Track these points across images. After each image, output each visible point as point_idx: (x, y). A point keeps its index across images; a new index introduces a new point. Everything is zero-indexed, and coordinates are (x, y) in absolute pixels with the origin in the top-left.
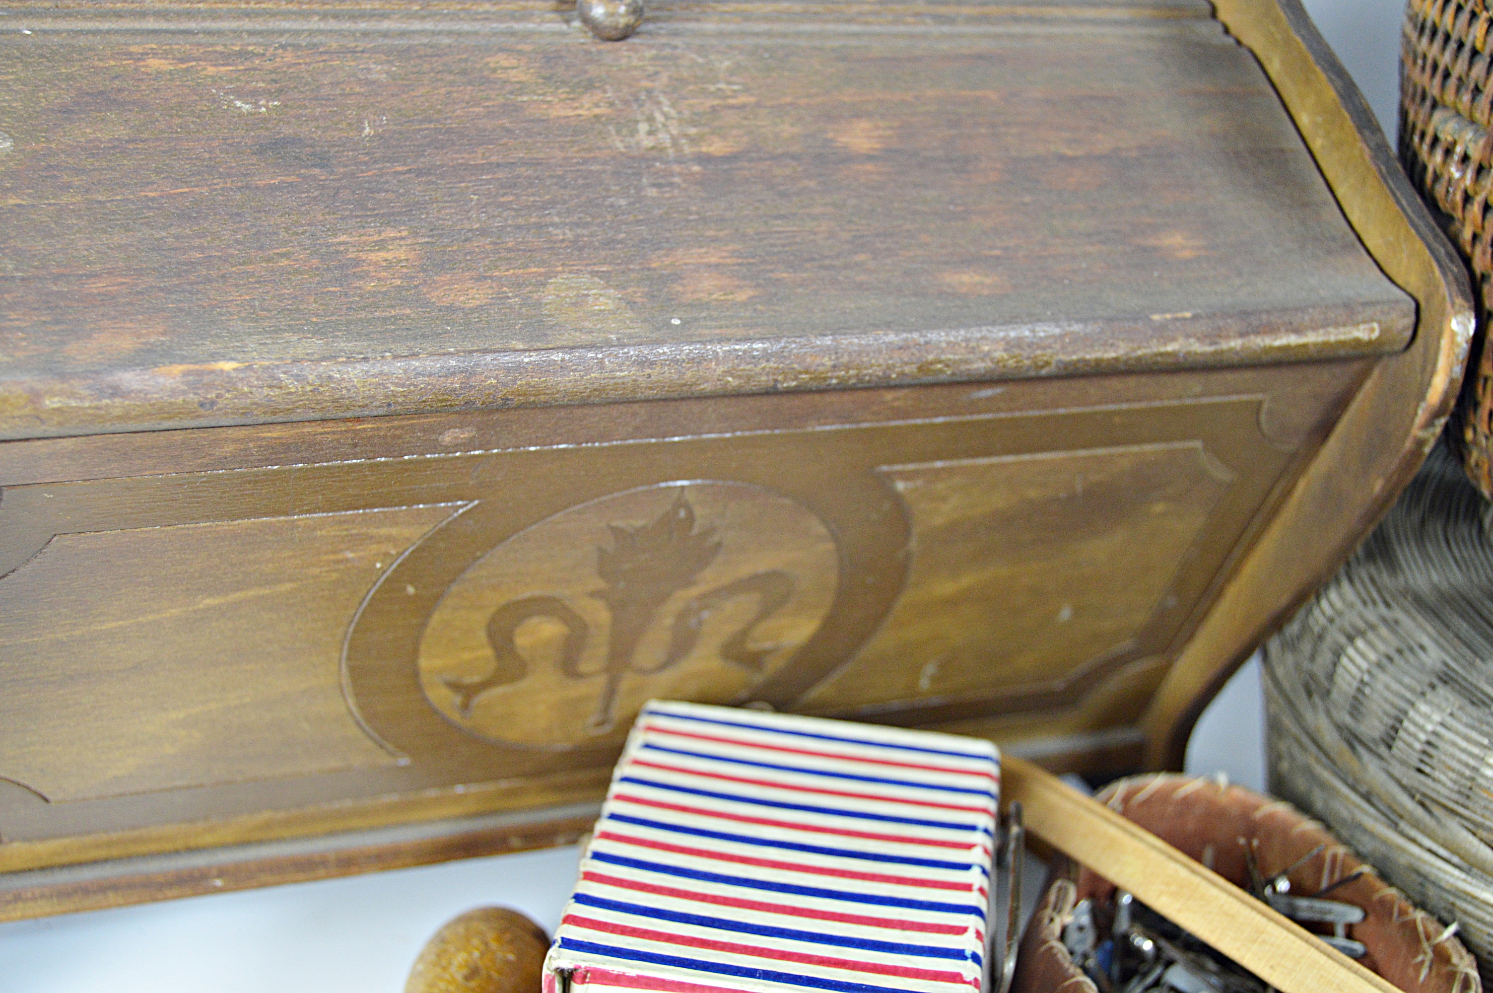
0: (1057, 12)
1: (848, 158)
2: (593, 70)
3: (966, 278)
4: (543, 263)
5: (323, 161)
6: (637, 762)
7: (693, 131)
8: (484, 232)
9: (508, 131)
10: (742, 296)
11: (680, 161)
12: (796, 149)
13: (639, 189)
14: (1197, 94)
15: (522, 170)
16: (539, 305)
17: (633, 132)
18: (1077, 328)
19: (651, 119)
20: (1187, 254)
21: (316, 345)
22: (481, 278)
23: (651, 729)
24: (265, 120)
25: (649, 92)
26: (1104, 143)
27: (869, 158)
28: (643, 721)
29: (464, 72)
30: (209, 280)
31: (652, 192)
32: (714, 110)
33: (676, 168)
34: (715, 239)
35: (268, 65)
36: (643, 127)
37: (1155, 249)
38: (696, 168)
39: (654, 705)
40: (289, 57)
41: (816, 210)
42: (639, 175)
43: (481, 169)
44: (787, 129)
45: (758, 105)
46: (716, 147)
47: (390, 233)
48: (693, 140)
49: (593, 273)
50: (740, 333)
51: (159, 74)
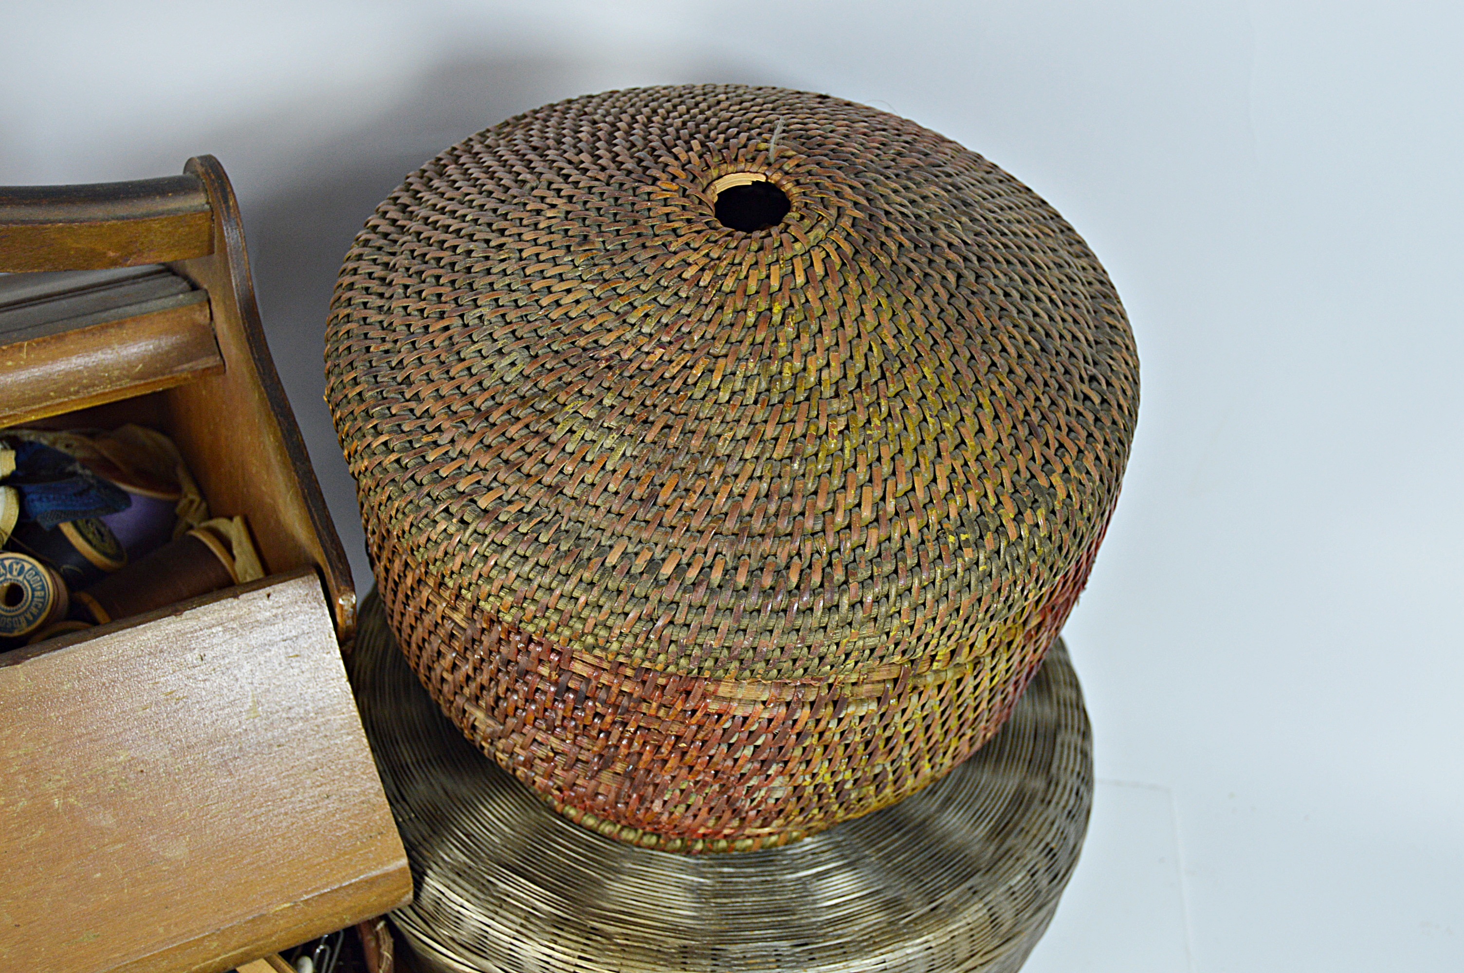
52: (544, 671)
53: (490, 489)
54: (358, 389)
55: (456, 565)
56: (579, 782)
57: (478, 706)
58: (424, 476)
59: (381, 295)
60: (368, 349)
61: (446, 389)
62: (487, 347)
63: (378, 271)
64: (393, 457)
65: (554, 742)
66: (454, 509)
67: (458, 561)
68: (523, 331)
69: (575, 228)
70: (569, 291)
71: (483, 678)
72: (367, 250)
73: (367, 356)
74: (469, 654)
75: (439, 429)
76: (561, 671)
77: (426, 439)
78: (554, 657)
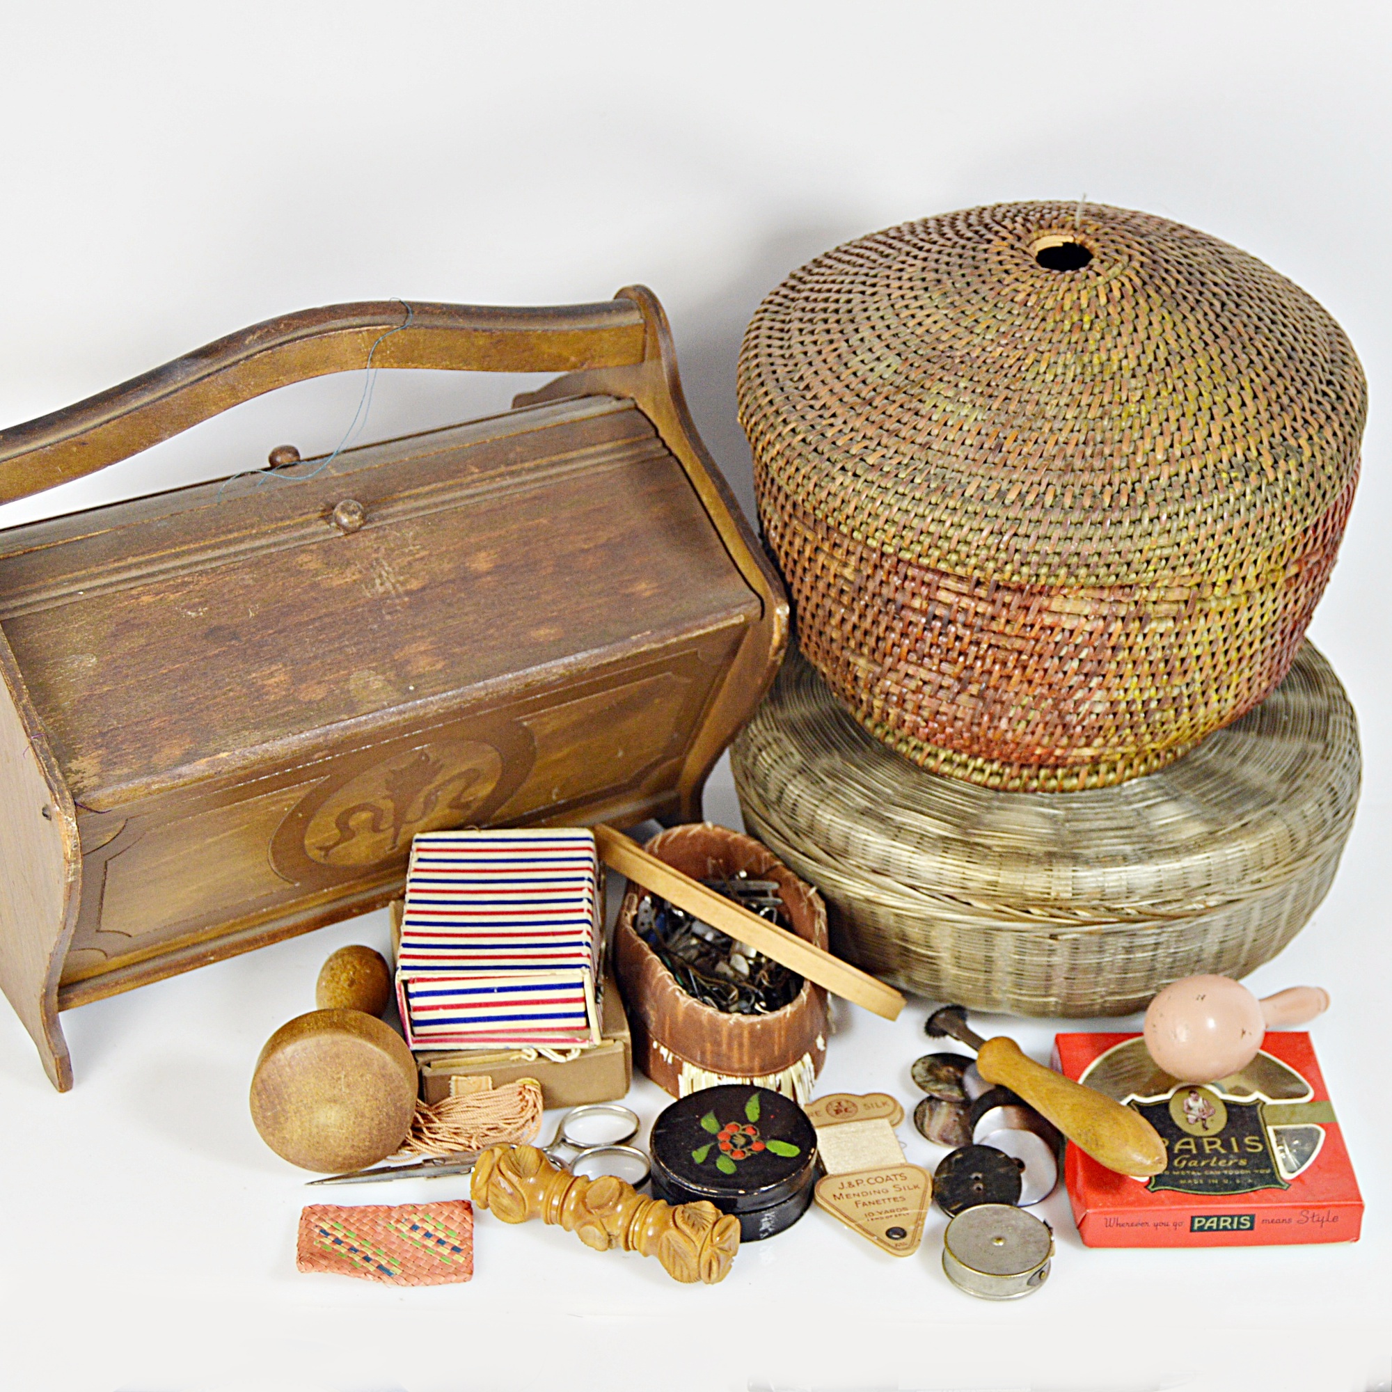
0: (574, 454)
1: (478, 576)
2: (348, 554)
3: (542, 632)
4: (346, 668)
5: (235, 636)
6: (417, 870)
7: (401, 578)
8: (315, 657)
9: (316, 599)
10: (439, 666)
11: (399, 596)
12: (452, 576)
13: (382, 617)
14: (649, 494)
15: (327, 620)
16: (349, 691)
17: (374, 586)
18: (596, 651)
19: (380, 576)
20: (648, 594)
21: (257, 735)
22: (319, 683)
23: (419, 850)
24: (204, 619)
25: (377, 559)
26: (603, 537)
27: (488, 573)
28: (415, 846)
29: (288, 570)
30: (202, 711)
31: (388, 617)
32: (410, 563)
33: (397, 601)
34: (422, 637)
35: (197, 588)
36: (378, 581)
37: (633, 594)
38: (406, 599)
39: (418, 836)
40: (204, 580)
41: (467, 609)
42: (380, 609)
43: (307, 623)
44: (447, 566)
45: (430, 555)
46: (414, 585)
47: (274, 668)
48: (402, 584)
49: (369, 668)
50: (441, 688)
51: (149, 605)
52: (917, 603)
53: (874, 451)
54: (769, 398)
55: (849, 510)
56: (942, 709)
57: (862, 655)
58: (825, 447)
59: (782, 339)
60: (774, 372)
61: (838, 387)
62: (868, 357)
63: (778, 325)
64: (800, 437)
65: (923, 674)
66: (849, 466)
67: (852, 506)
68: (895, 343)
69: (931, 276)
70: (928, 316)
71: (867, 624)
72: (767, 315)
73: (775, 376)
74: (855, 605)
75: (834, 415)
76: (929, 599)
77: (824, 422)
78: (924, 591)
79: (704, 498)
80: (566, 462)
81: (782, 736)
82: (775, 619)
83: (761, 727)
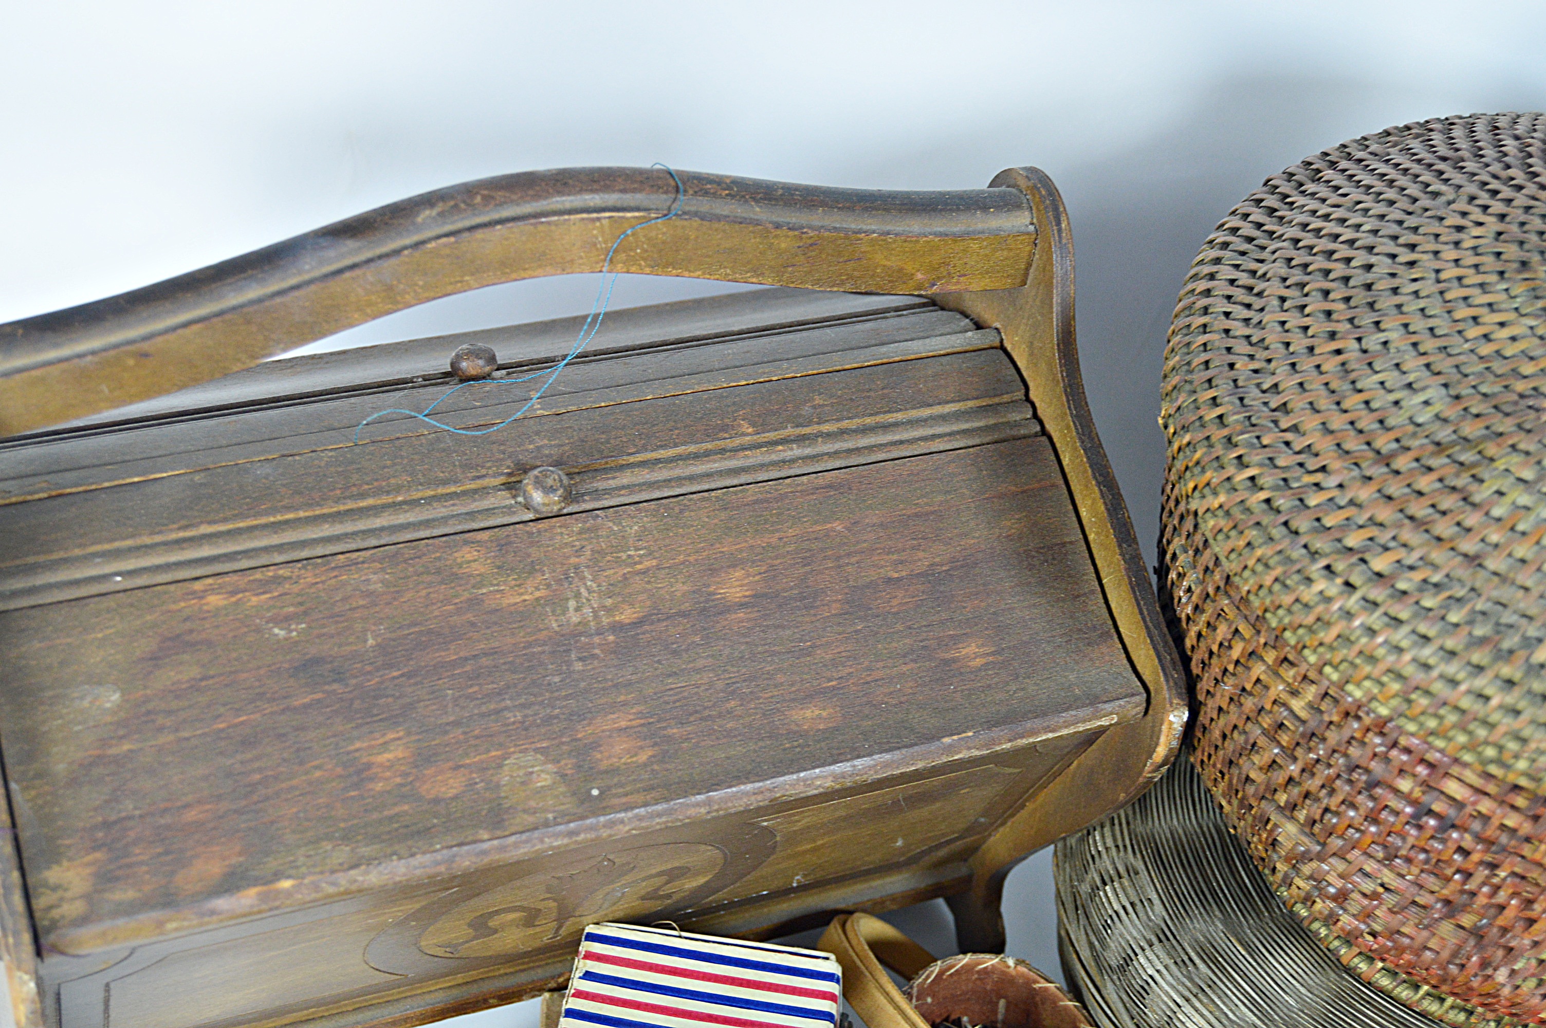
0: (899, 416)
1: (727, 609)
2: (536, 554)
3: (808, 714)
4: (501, 745)
5: (339, 676)
6: (579, 994)
7: (609, 602)
8: (457, 724)
9: (473, 624)
10: (643, 757)
11: (599, 633)
12: (686, 606)
13: (569, 663)
14: (1001, 496)
15: (484, 661)
16: (498, 786)
17: (565, 610)
18: (887, 756)
19: (578, 595)
20: (979, 662)
21: (343, 853)
22: (457, 767)
23: (589, 956)
24: (296, 643)
25: (576, 567)
26: (923, 560)
27: (742, 605)
28: (586, 946)
29: (438, 572)
30: (267, 798)
31: (578, 666)
32: (625, 577)
33: (596, 640)
34: (625, 704)
35: (296, 588)
36: (572, 604)
37: (954, 660)
38: (611, 638)
39: (591, 929)
40: (309, 577)
41: (700, 663)
42: (568, 651)
43: (453, 664)
44: (681, 588)
45: (658, 568)
46: (626, 615)
47: (391, 736)
48: (609, 610)
49: (536, 750)
50: (639, 798)
51: (217, 612)
52: (1405, 785)
53: (1386, 549)
54: (1219, 411)
55: (1328, 636)
56: (1404, 930)
57: (1292, 818)
58: (1303, 523)
59: (1248, 306)
60: (1232, 366)
61: (1338, 422)
62: (1392, 378)
63: (1244, 279)
64: (1263, 495)
65: (1388, 877)
66: (1339, 567)
67: (1334, 632)
68: (1443, 364)
69: (1512, 251)
70: (1502, 324)
71: (1312, 785)
72: (1226, 254)
73: (1232, 374)
74: (1299, 752)
75: (1323, 469)
76: (1427, 786)
77: (1308, 479)
78: (1421, 770)
79: (1083, 513)
80: (886, 427)
81: (1140, 865)
82: (1165, 728)
83: (1110, 842)
